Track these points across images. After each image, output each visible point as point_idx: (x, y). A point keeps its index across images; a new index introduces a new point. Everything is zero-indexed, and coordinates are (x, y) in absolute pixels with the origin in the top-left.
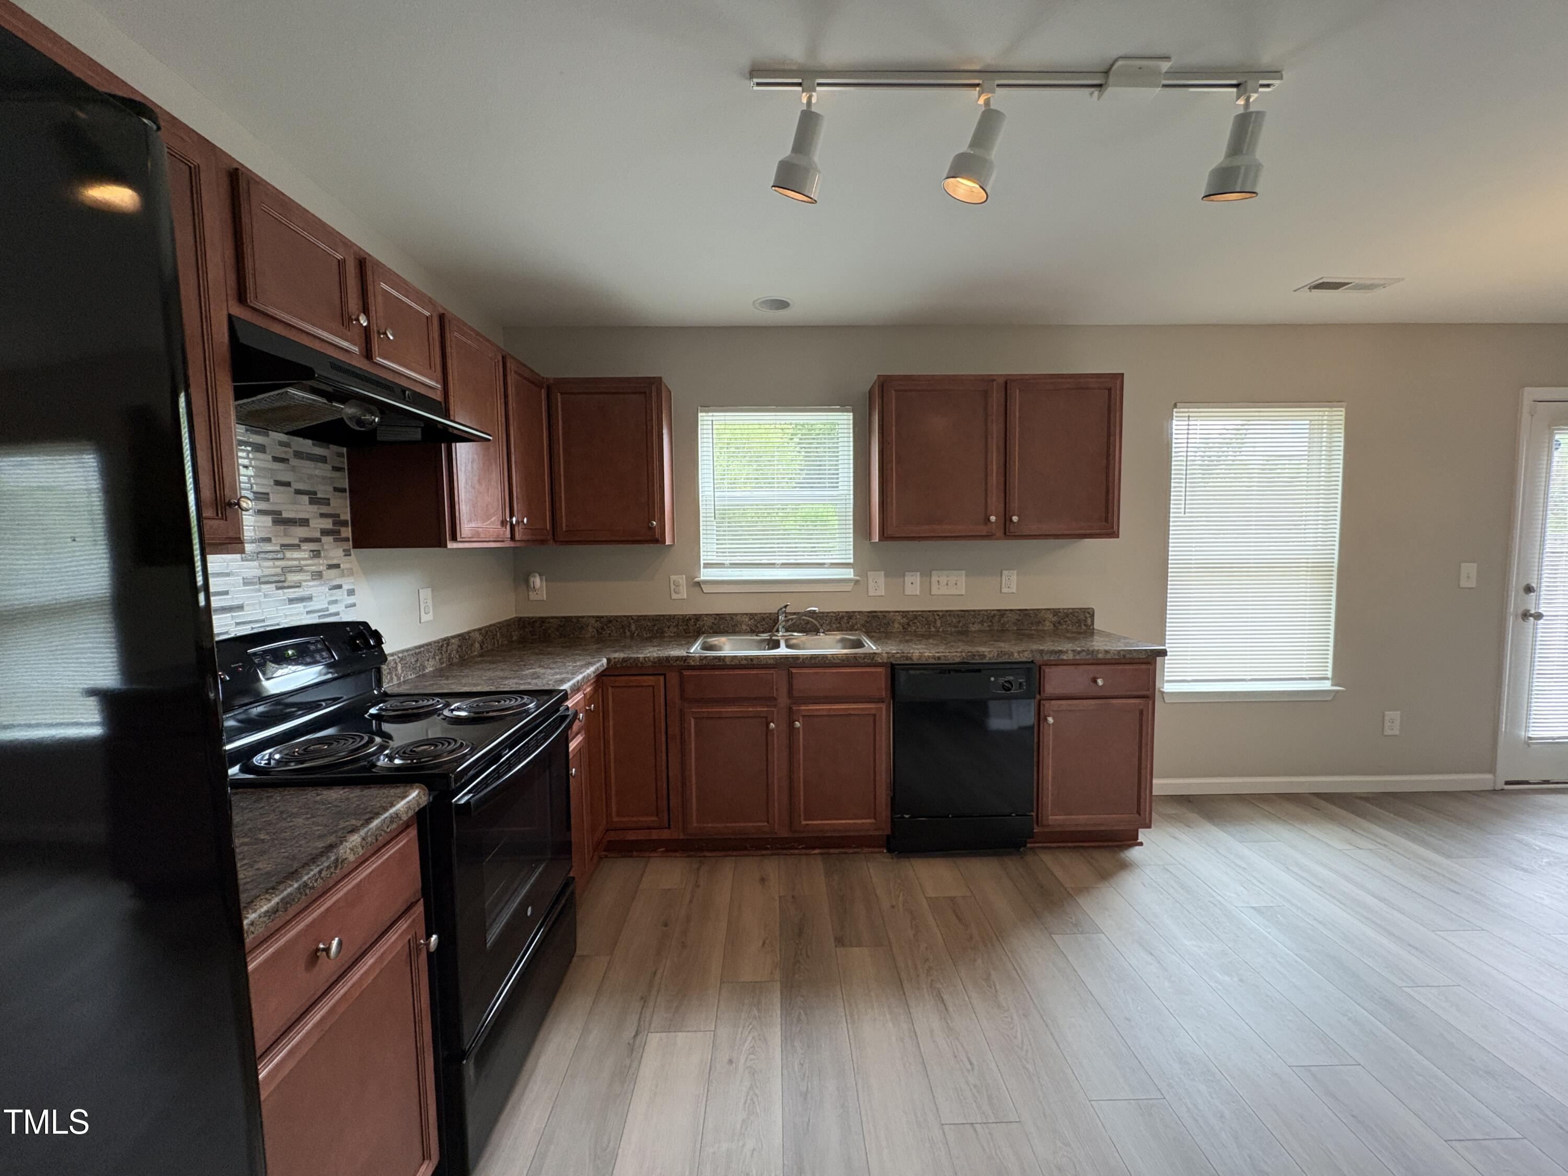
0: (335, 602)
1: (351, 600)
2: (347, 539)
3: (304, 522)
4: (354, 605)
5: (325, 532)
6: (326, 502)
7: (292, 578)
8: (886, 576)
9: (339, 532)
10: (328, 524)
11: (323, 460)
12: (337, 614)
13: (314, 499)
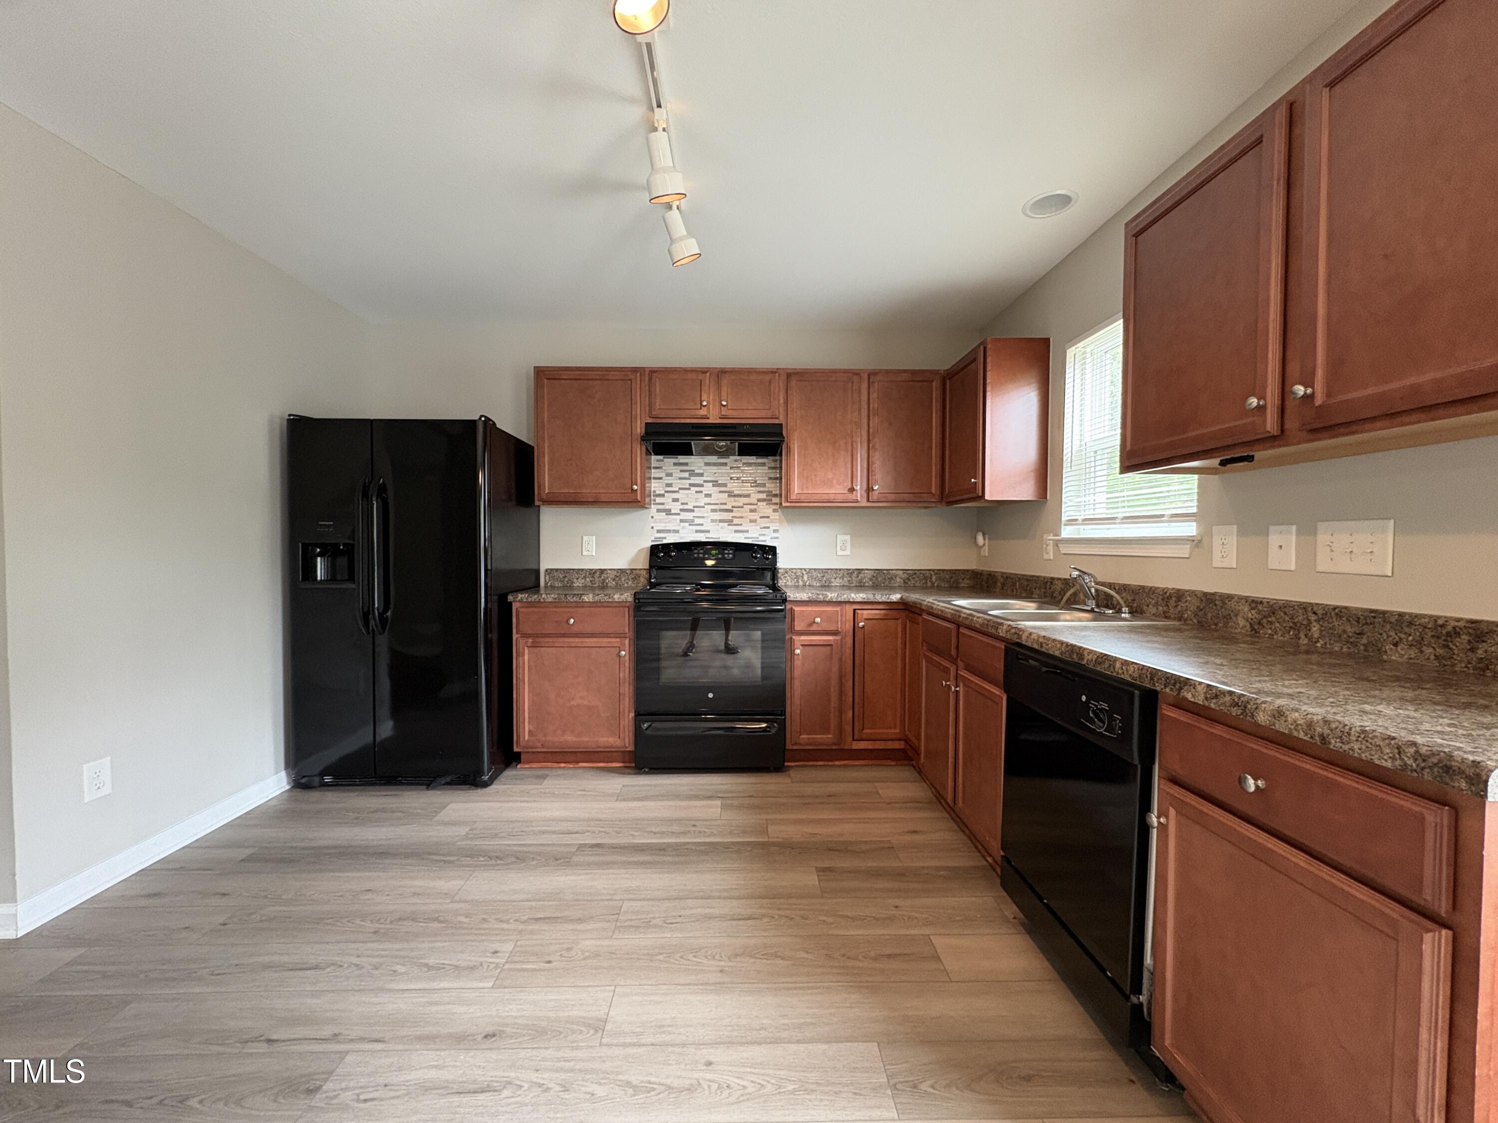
0: (764, 535)
1: (776, 535)
2: (776, 504)
3: (748, 496)
4: (777, 538)
5: (759, 500)
6: (764, 485)
7: (736, 521)
8: (1241, 533)
9: (771, 500)
10: (763, 496)
11: (764, 464)
12: (765, 541)
13: (755, 484)
